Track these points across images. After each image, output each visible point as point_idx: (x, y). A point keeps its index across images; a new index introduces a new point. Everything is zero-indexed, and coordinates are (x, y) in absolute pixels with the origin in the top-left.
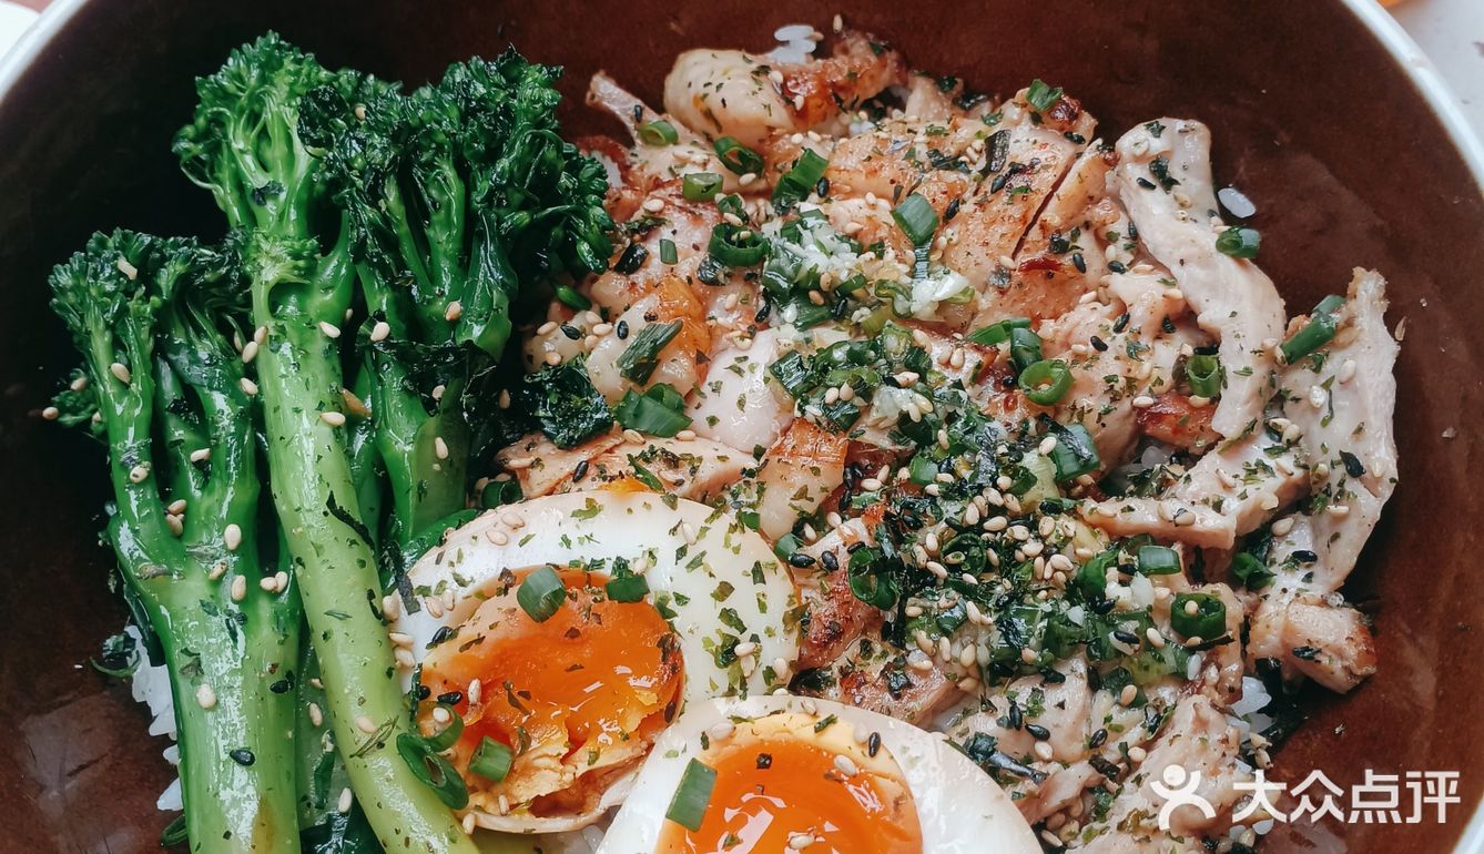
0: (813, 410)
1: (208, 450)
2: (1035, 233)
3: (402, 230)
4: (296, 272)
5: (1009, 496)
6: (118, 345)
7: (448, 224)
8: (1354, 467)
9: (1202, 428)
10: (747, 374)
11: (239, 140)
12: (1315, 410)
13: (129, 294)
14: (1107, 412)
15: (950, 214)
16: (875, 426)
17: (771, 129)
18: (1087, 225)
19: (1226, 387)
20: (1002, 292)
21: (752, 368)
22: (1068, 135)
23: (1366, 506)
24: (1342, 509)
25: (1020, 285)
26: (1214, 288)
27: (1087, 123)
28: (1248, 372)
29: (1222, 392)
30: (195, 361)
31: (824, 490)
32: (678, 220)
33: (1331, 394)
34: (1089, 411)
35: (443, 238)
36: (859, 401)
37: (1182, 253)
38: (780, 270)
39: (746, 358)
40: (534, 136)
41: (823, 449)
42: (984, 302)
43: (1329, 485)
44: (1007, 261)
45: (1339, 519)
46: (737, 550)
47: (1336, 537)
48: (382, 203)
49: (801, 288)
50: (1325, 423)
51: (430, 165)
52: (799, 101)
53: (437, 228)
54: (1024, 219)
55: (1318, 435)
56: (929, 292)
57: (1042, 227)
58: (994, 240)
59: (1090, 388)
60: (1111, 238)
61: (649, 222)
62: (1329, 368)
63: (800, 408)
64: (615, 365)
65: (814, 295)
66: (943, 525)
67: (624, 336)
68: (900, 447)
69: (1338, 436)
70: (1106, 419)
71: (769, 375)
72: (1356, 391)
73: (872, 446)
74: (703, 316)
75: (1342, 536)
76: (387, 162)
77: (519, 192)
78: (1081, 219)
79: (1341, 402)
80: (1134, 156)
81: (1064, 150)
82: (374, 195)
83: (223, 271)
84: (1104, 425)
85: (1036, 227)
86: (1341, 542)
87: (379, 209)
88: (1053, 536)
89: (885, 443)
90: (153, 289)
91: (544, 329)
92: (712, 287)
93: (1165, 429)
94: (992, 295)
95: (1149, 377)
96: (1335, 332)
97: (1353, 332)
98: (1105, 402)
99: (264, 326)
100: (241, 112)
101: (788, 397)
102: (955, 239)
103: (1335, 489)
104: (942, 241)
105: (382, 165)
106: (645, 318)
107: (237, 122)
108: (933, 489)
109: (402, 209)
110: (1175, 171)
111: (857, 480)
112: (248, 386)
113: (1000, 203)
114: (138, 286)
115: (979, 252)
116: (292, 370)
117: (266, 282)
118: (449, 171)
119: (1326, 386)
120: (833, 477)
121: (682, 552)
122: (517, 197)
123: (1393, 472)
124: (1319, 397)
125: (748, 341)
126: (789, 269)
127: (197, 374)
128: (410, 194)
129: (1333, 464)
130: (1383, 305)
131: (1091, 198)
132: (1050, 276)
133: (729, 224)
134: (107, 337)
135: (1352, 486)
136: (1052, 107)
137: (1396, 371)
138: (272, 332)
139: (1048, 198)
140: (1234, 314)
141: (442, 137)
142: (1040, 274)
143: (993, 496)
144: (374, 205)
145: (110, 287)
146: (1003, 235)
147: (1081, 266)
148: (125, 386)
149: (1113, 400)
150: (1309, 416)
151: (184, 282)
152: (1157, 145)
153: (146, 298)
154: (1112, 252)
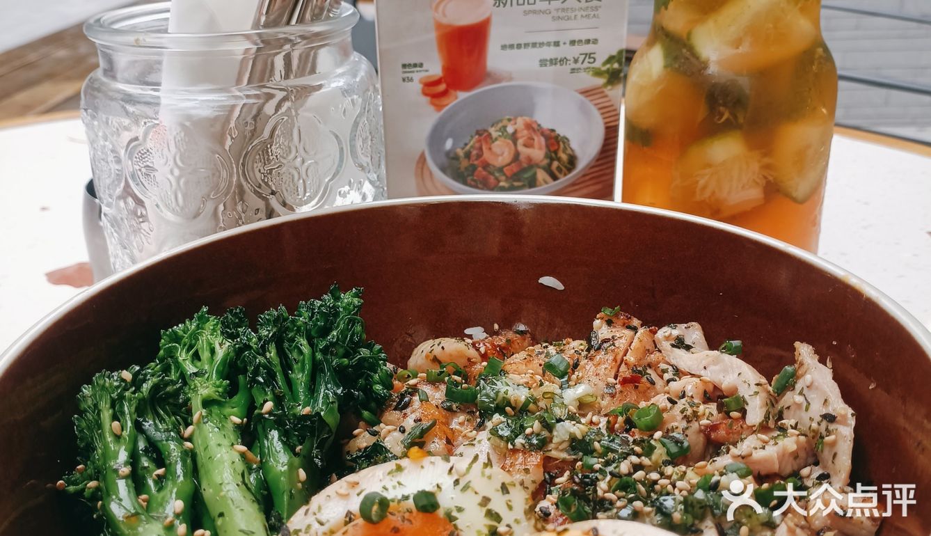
0: (520, 441)
1: (164, 469)
2: (623, 368)
3: (278, 369)
4: (217, 393)
5: (643, 458)
6: (115, 417)
7: (303, 370)
8: (830, 418)
9: (742, 427)
10: (477, 445)
11: (183, 356)
12: (799, 406)
13: (126, 389)
14: (687, 428)
15: (576, 366)
16: (557, 449)
17: (469, 360)
18: (650, 366)
19: (747, 404)
20: (613, 396)
21: (479, 442)
22: (629, 327)
23: (845, 433)
24: (832, 437)
25: (621, 392)
26: (725, 371)
27: (636, 322)
28: (756, 393)
29: (746, 408)
30: (157, 429)
31: (534, 482)
32: (427, 389)
33: (804, 395)
34: (677, 428)
35: (300, 378)
36: (545, 433)
37: (704, 363)
38: (487, 396)
39: (475, 439)
40: (350, 320)
41: (529, 460)
42: (604, 403)
43: (821, 433)
44: (612, 380)
45: (833, 444)
46: (489, 477)
47: (835, 455)
48: (268, 354)
49: (501, 407)
50: (807, 409)
51: (292, 340)
52: (483, 350)
53: (296, 372)
54: (615, 360)
55: (805, 417)
56: (572, 395)
57: (626, 364)
58: (602, 372)
59: (674, 419)
60: (664, 371)
61: (410, 390)
62: (798, 386)
63: (511, 444)
64: (399, 443)
65: (508, 409)
66: (609, 477)
67: (403, 431)
68: (574, 457)
69: (817, 409)
70: (687, 432)
71: (490, 436)
72: (817, 388)
73: (557, 459)
74: (447, 424)
75: (838, 453)
76: (270, 335)
77: (342, 347)
78: (645, 362)
79: (812, 396)
80: (665, 337)
81: (628, 333)
82: (263, 351)
83: (178, 386)
84: (687, 436)
85: (623, 365)
86: (838, 456)
87: (266, 358)
88: (674, 474)
89: (564, 455)
90: (138, 389)
91: (356, 432)
92: (450, 413)
93: (722, 433)
94: (608, 399)
95: (704, 414)
96: (795, 371)
97: (805, 366)
98: (684, 424)
99: (198, 412)
100: (185, 345)
101: (502, 444)
102: (580, 374)
103: (824, 433)
104: (574, 377)
105: (267, 336)
106: (414, 421)
107: (182, 349)
108: (597, 466)
109: (278, 359)
110: (688, 342)
111: (553, 478)
112: (188, 444)
113: (600, 356)
114: (131, 387)
115: (594, 379)
116: (216, 430)
117: (201, 395)
118: (304, 342)
119: (801, 393)
120: (537, 475)
121: (457, 482)
122: (341, 351)
123: (850, 411)
124: (799, 399)
125: (475, 432)
126: (492, 394)
127: (158, 436)
128: (281, 353)
129: (819, 424)
130: (817, 357)
131: (648, 350)
132: (636, 387)
133: (456, 381)
134: (111, 411)
135: (832, 427)
136: (616, 315)
137: (834, 378)
138: (204, 414)
139: (626, 351)
140: (739, 374)
141: (299, 323)
142: (630, 387)
143: (634, 459)
144: (263, 355)
145: (116, 384)
146: (605, 368)
147: (653, 383)
148: (118, 438)
149: (689, 422)
150: (798, 412)
151: (156, 388)
152: (675, 332)
153: (134, 393)
154: (666, 376)
